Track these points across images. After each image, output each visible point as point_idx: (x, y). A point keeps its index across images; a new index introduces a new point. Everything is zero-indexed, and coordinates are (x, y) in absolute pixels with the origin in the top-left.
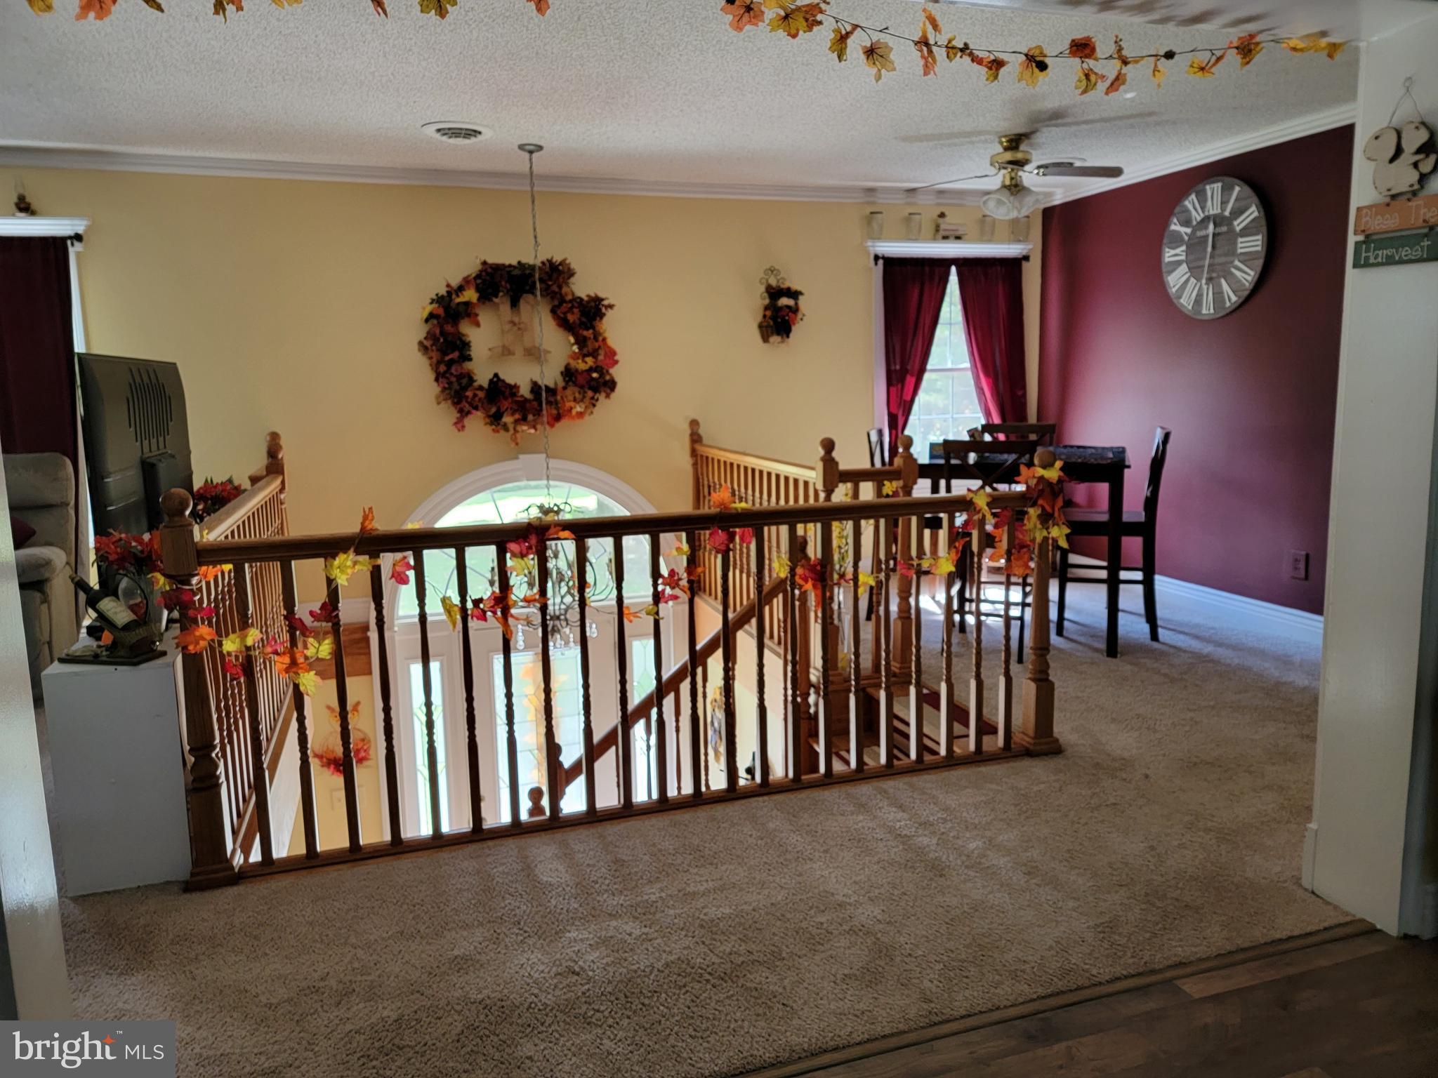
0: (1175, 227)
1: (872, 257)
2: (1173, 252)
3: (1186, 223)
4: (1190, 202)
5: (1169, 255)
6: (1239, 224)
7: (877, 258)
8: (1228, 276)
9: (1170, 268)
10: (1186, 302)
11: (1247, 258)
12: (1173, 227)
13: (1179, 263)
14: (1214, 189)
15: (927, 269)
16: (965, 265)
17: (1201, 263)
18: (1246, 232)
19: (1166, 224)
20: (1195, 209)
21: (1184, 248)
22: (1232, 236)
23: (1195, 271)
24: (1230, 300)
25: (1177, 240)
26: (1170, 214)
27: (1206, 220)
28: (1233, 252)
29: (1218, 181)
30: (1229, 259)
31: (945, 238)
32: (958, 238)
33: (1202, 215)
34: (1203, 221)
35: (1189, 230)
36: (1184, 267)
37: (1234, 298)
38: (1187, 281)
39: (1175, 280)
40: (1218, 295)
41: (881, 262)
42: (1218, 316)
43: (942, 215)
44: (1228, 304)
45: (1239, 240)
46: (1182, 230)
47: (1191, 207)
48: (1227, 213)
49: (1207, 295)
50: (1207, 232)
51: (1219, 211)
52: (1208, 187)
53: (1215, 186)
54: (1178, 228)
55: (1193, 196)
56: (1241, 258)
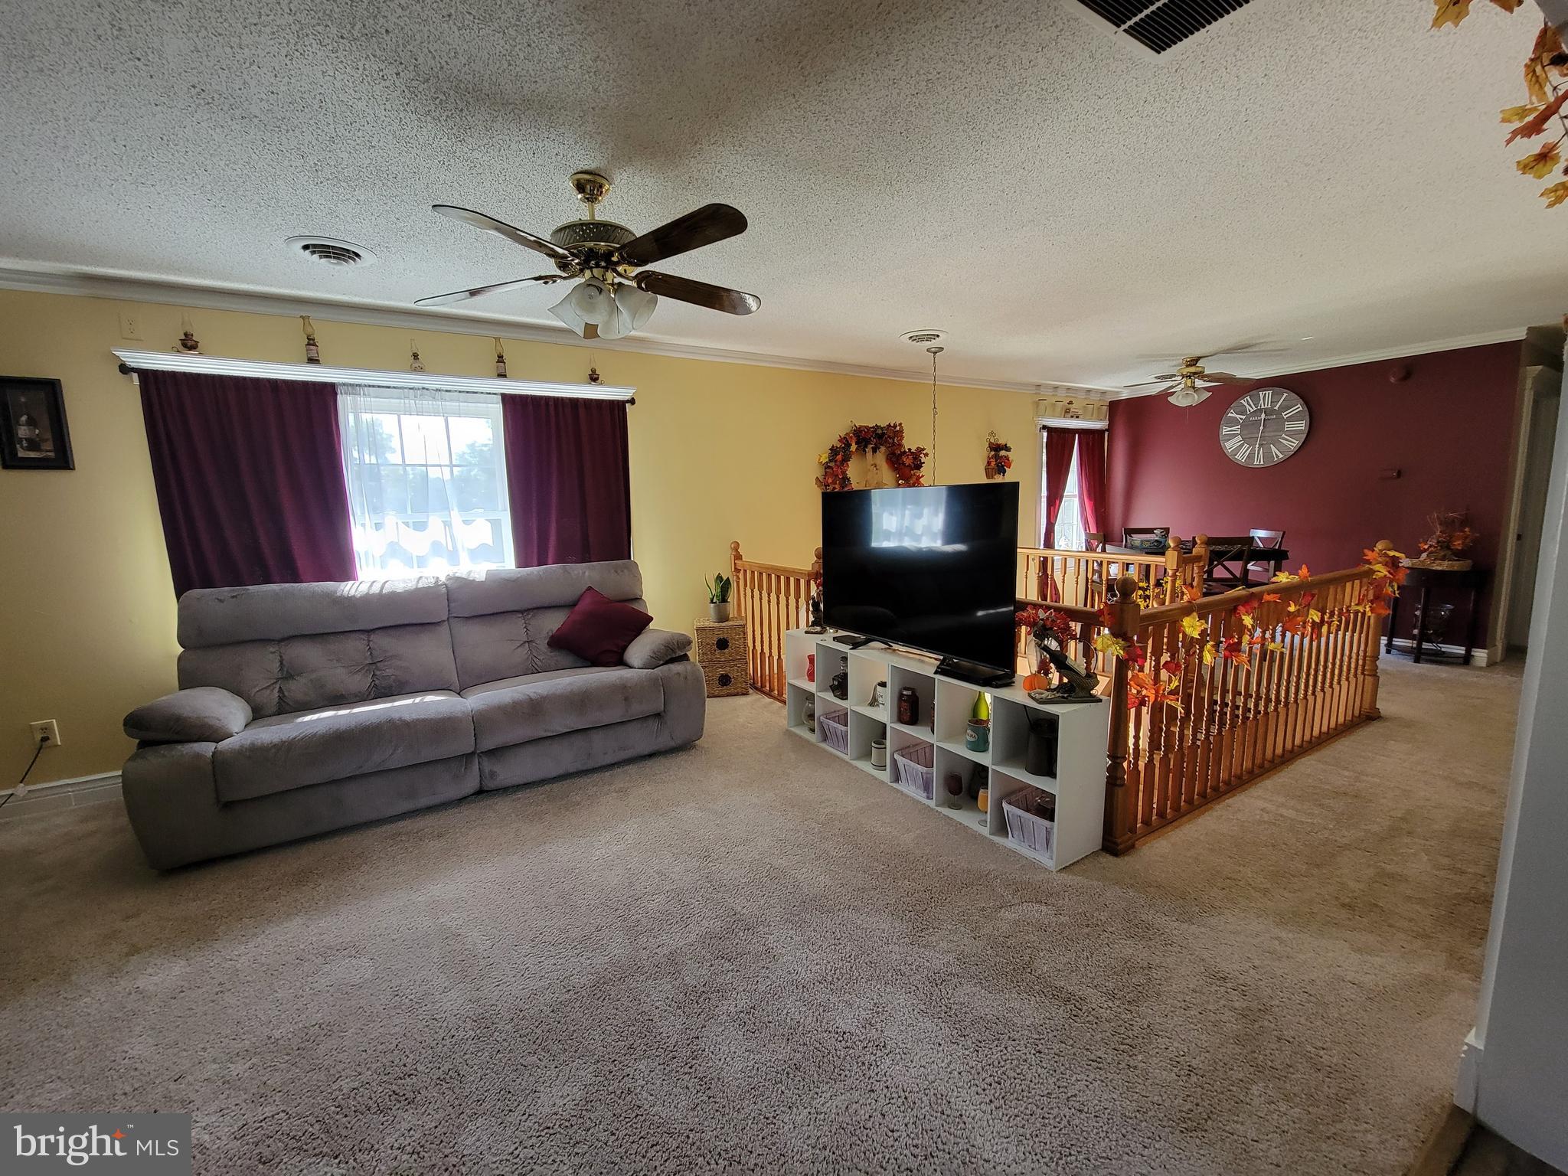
0: (1232, 414)
2: (1229, 429)
3: (1242, 413)
4: (1246, 402)
5: (1225, 431)
6: (1287, 414)
8: (1276, 443)
9: (1226, 438)
10: (1240, 457)
11: (1293, 434)
12: (1230, 414)
13: (1236, 435)
14: (1266, 394)
15: (1066, 435)
16: (1083, 432)
17: (1253, 436)
18: (1291, 419)
19: (1225, 411)
20: (1250, 405)
21: (1239, 427)
22: (1281, 422)
23: (1248, 440)
24: (1277, 456)
25: (1233, 422)
26: (1230, 405)
28: (1282, 430)
29: (1270, 390)
30: (1278, 434)
31: (1072, 416)
32: (1077, 417)
33: (1255, 409)
34: (1256, 412)
35: (1244, 417)
36: (1239, 438)
38: (1242, 445)
39: (1230, 445)
40: (1268, 455)
42: (1266, 466)
43: (1070, 403)
44: (1276, 459)
45: (1287, 423)
46: (1238, 416)
47: (1246, 404)
48: (1276, 408)
49: (1258, 454)
50: (1259, 418)
51: (1269, 406)
52: (1261, 393)
53: (1267, 392)
54: (1235, 415)
55: (1248, 397)
56: (1287, 433)
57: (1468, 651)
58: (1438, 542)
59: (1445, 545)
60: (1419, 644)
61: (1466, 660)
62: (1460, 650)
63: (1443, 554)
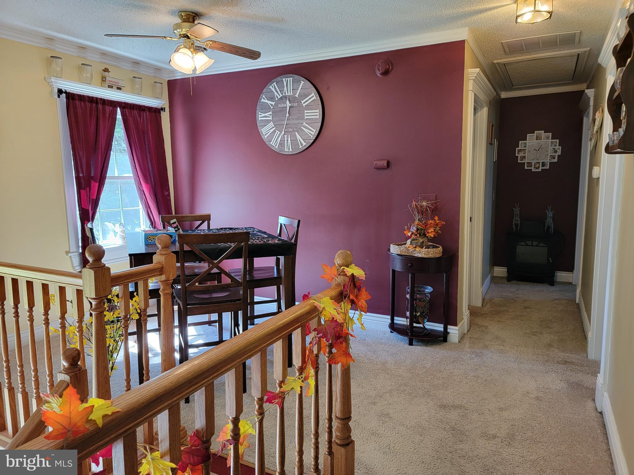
0: (264, 100)
1: (56, 91)
2: (264, 115)
3: (272, 99)
4: (273, 87)
5: (261, 116)
6: (305, 102)
7: (60, 92)
8: (300, 131)
9: (263, 124)
10: (274, 144)
11: (311, 122)
12: (263, 100)
13: (268, 121)
14: (288, 81)
15: (100, 106)
16: (124, 106)
17: (282, 123)
18: (308, 107)
19: (258, 98)
20: (277, 91)
21: (271, 113)
22: (301, 110)
23: (278, 126)
24: (302, 144)
25: (266, 108)
26: (261, 92)
27: (284, 98)
28: (303, 118)
29: (291, 77)
30: (301, 121)
31: (110, 87)
32: (119, 89)
33: (281, 95)
34: (281, 98)
35: (273, 103)
36: (271, 124)
37: (304, 144)
38: (274, 132)
39: (266, 131)
40: (294, 142)
41: (64, 95)
42: (294, 153)
43: (106, 70)
44: (301, 147)
45: (306, 111)
46: (269, 102)
47: (273, 90)
48: (297, 96)
49: (287, 140)
50: (285, 105)
51: (292, 94)
52: (284, 79)
53: (289, 79)
54: (266, 101)
55: (275, 84)
56: (308, 122)
57: (445, 328)
58: (418, 229)
59: (421, 233)
60: (411, 323)
61: (443, 338)
62: (439, 327)
63: (421, 241)
